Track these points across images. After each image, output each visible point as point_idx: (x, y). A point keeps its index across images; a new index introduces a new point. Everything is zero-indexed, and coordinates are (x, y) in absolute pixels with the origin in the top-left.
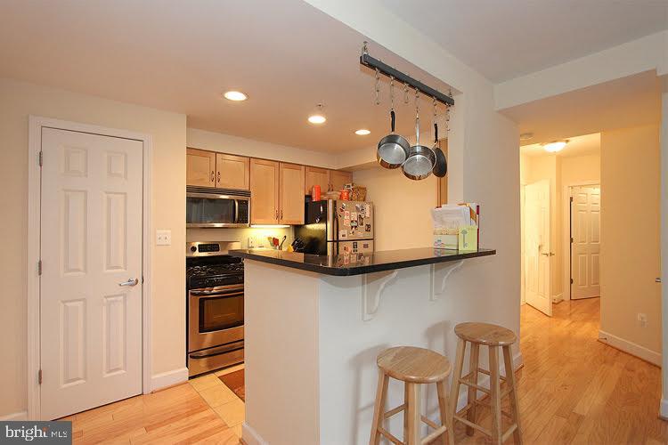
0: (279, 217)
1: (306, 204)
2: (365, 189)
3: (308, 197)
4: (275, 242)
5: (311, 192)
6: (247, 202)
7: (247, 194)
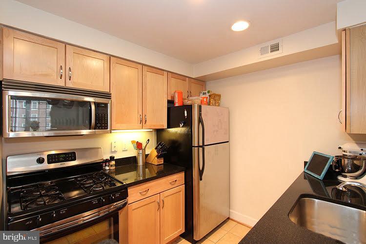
0: (143, 122)
1: (169, 109)
2: (219, 96)
3: (171, 102)
4: (139, 146)
5: (173, 97)
6: (106, 105)
7: (107, 96)
